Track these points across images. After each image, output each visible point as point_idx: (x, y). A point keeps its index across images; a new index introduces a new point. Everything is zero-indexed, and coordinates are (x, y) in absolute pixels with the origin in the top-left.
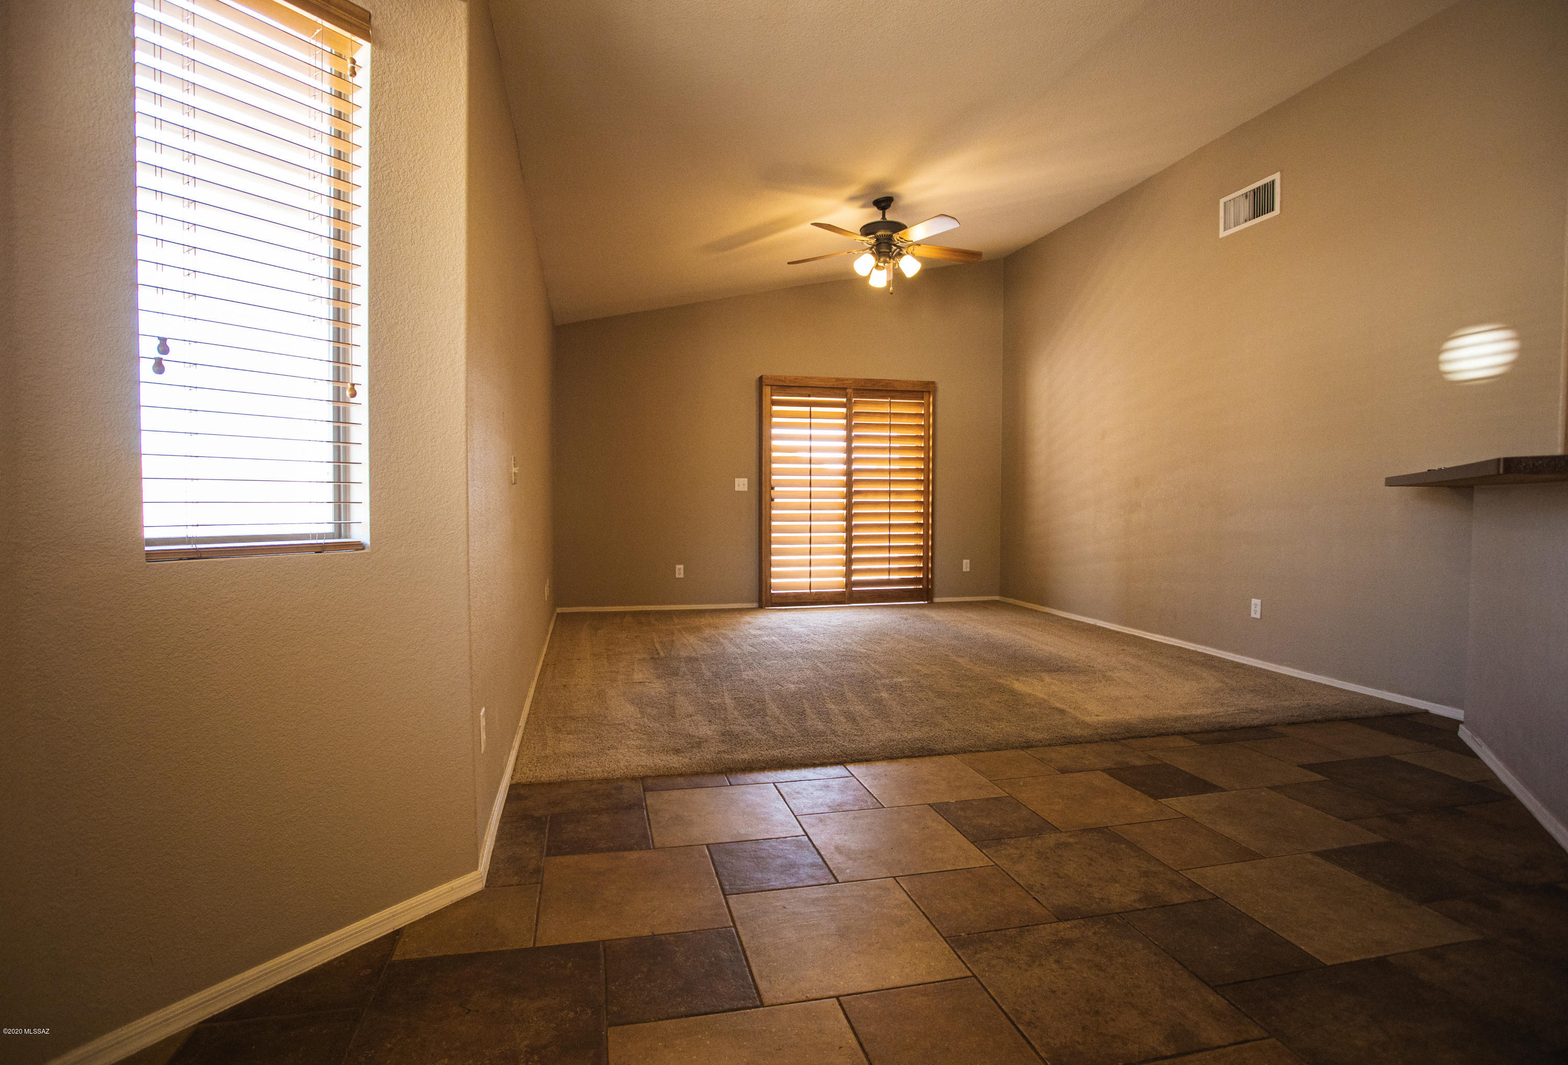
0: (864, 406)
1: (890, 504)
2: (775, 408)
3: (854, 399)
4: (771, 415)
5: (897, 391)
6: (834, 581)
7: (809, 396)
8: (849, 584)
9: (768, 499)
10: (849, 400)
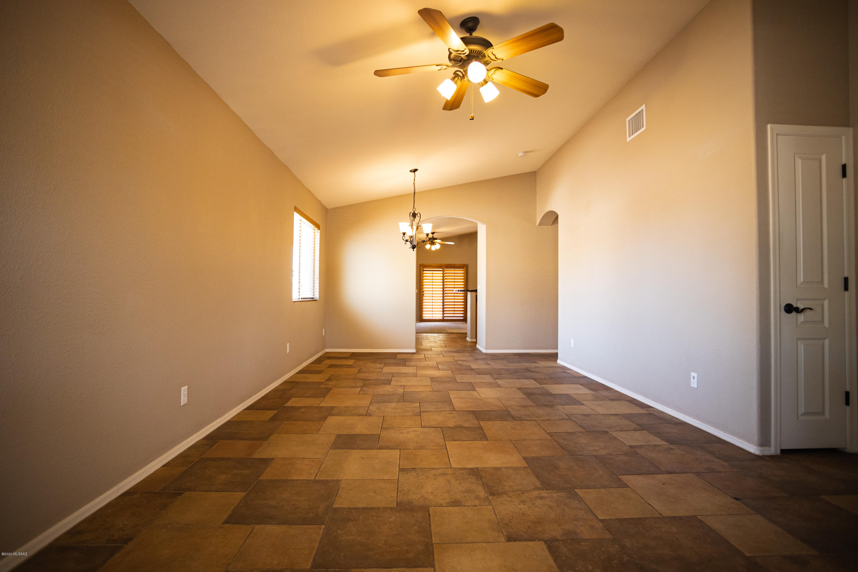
0: (448, 271)
1: (454, 296)
2: (424, 272)
3: (445, 269)
4: (423, 274)
5: (456, 267)
6: (440, 316)
7: (432, 269)
8: (443, 317)
9: (422, 294)
10: (443, 270)
